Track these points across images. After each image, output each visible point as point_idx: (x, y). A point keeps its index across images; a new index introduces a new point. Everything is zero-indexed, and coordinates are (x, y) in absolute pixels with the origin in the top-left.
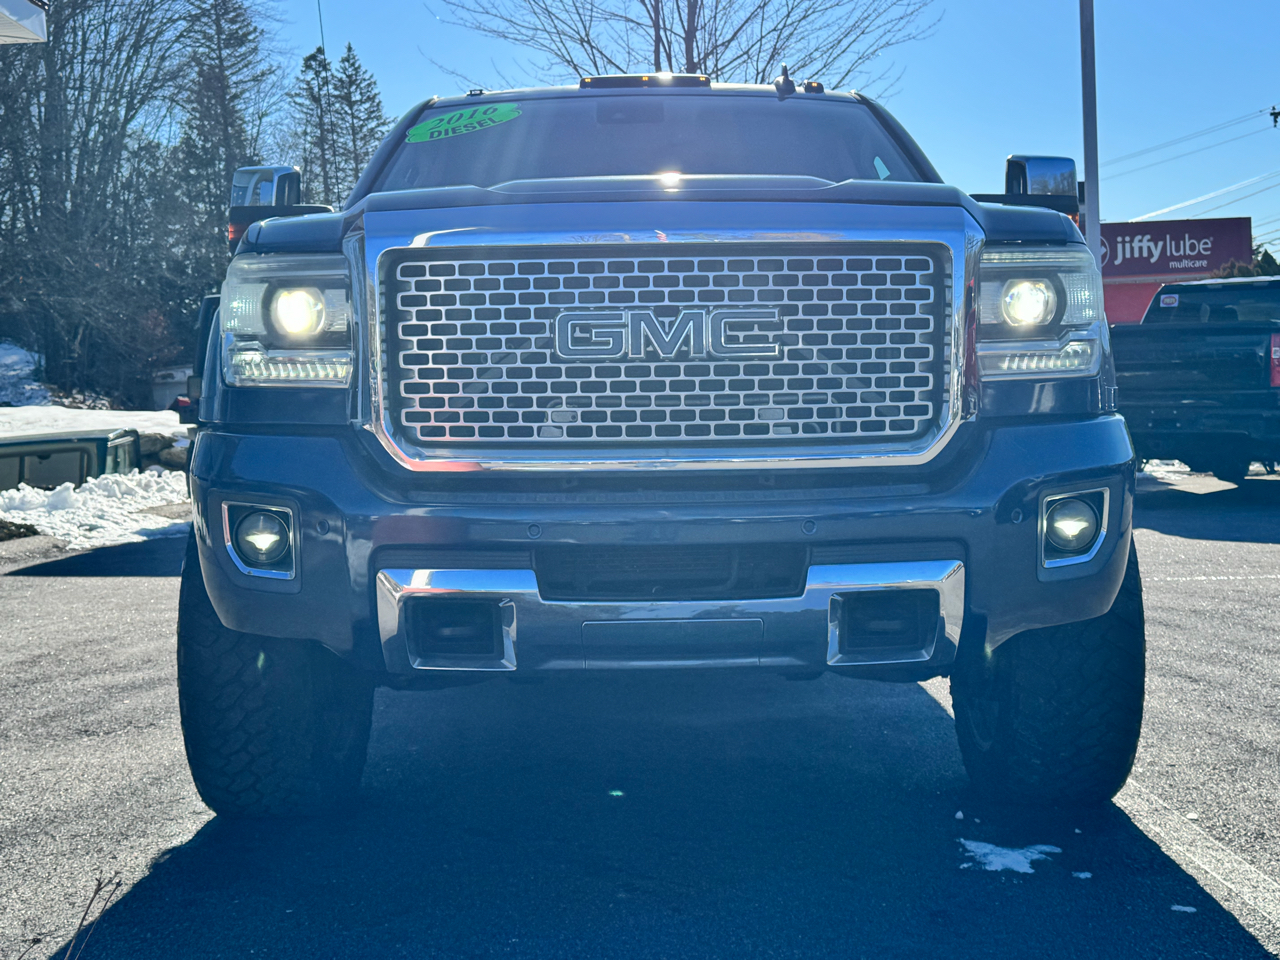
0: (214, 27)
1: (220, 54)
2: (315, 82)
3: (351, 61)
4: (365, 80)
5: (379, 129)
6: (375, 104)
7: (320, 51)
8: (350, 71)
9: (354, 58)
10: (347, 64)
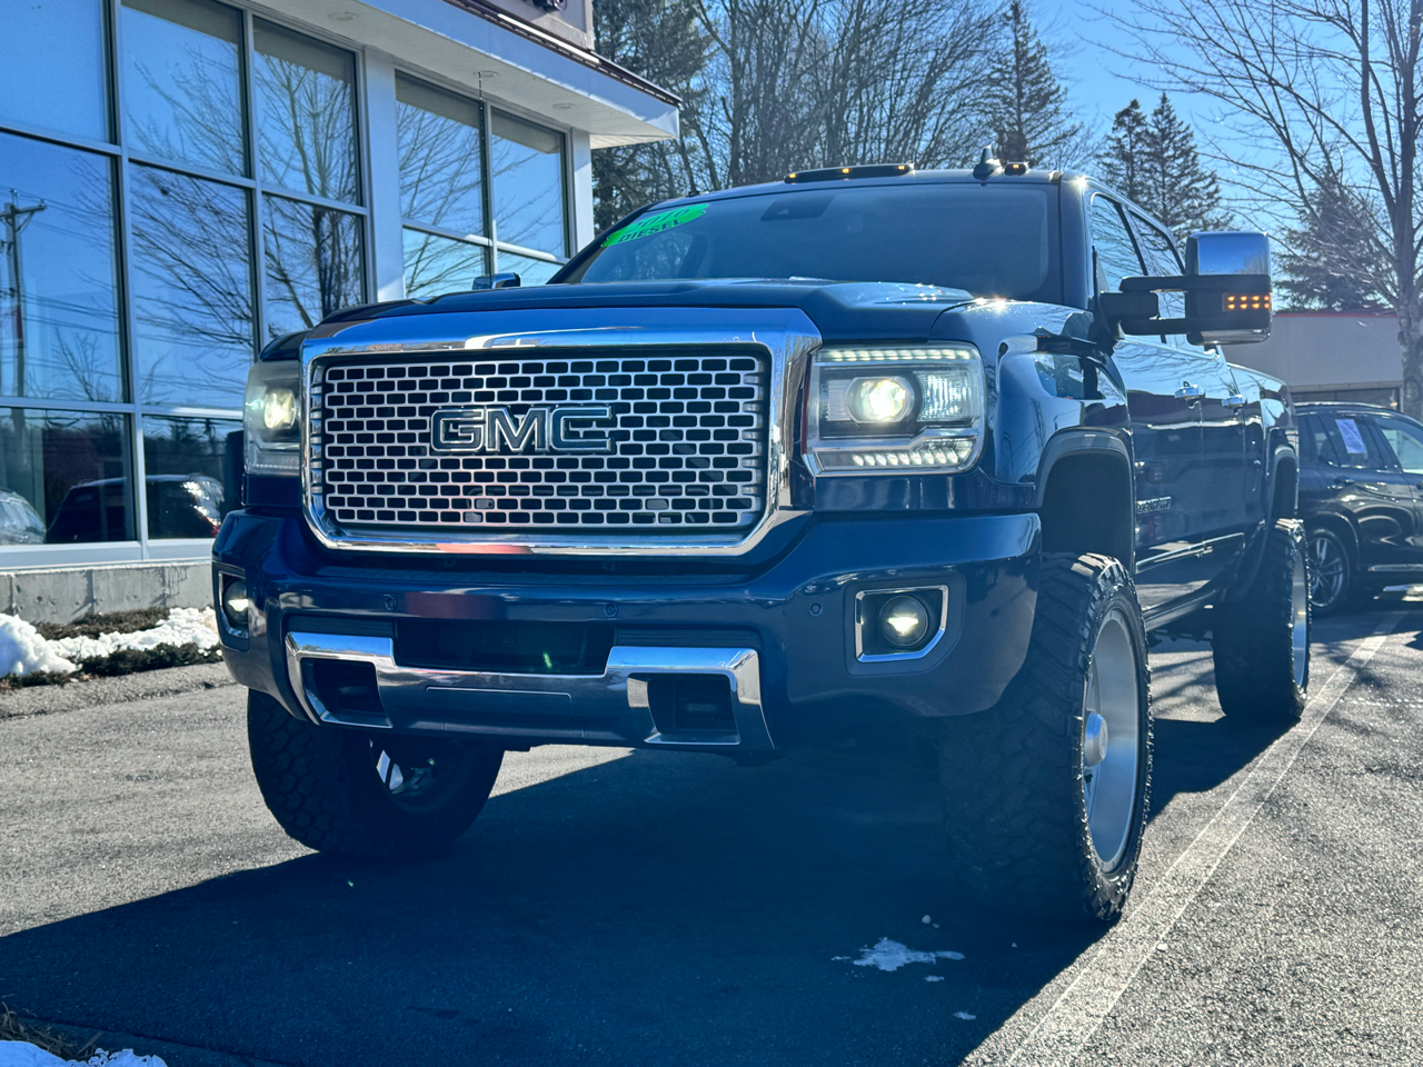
0: (1015, 90)
1: (1019, 118)
2: (1128, 139)
3: (1165, 114)
4: (1179, 132)
5: (1194, 186)
6: (1190, 158)
7: (1135, 104)
8: (1164, 124)
9: (1169, 109)
10: (1160, 116)
